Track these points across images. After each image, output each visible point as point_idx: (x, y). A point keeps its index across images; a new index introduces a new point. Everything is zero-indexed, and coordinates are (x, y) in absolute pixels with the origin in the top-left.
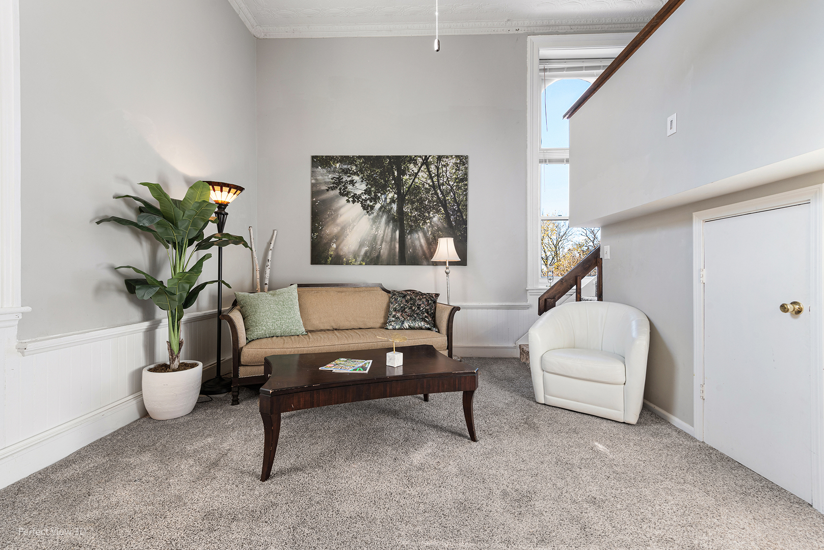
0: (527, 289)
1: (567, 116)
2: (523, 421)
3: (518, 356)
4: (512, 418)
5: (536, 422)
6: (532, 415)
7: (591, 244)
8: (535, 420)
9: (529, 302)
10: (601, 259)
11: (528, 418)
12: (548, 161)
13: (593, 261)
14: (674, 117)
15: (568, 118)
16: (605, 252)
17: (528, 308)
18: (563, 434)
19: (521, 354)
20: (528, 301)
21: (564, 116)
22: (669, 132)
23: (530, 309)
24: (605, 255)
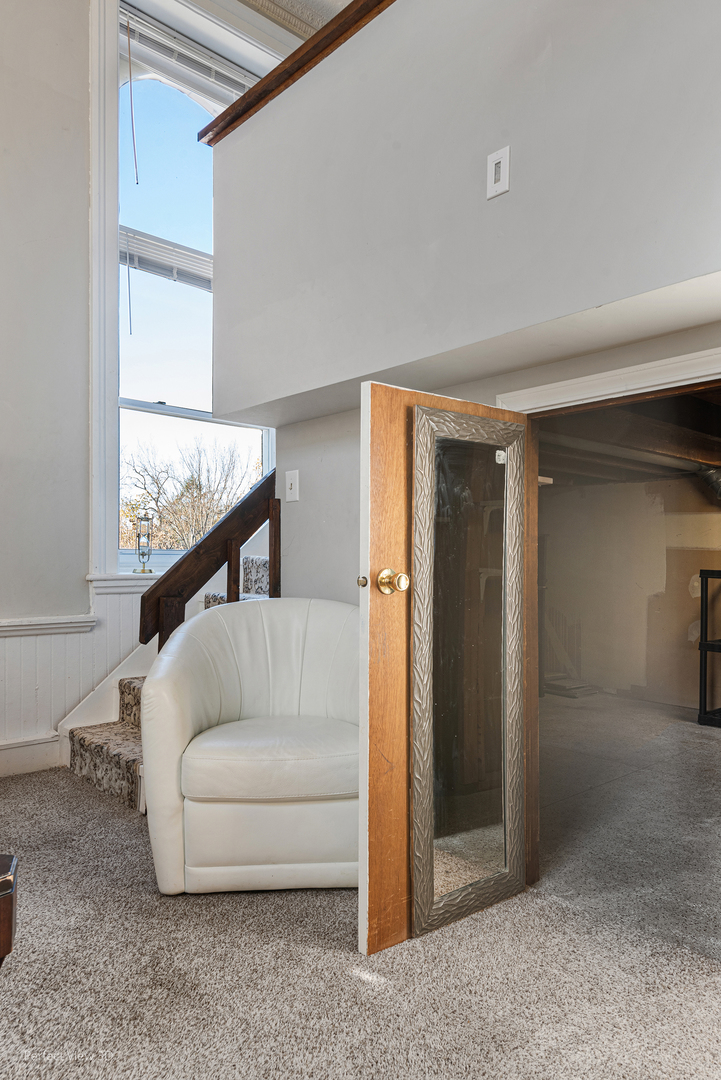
0: (89, 577)
1: (210, 135)
2: (145, 980)
3: (66, 761)
4: (108, 979)
5: (183, 966)
6: (164, 944)
7: (153, 504)
8: (179, 963)
9: (93, 614)
10: (279, 500)
11: (155, 962)
12: (136, 259)
13: (262, 505)
14: (503, 154)
15: (210, 143)
16: (288, 486)
17: (92, 628)
18: (269, 978)
19: (74, 753)
20: (92, 610)
21: (201, 135)
22: (492, 189)
23: (96, 632)
24: (289, 493)
